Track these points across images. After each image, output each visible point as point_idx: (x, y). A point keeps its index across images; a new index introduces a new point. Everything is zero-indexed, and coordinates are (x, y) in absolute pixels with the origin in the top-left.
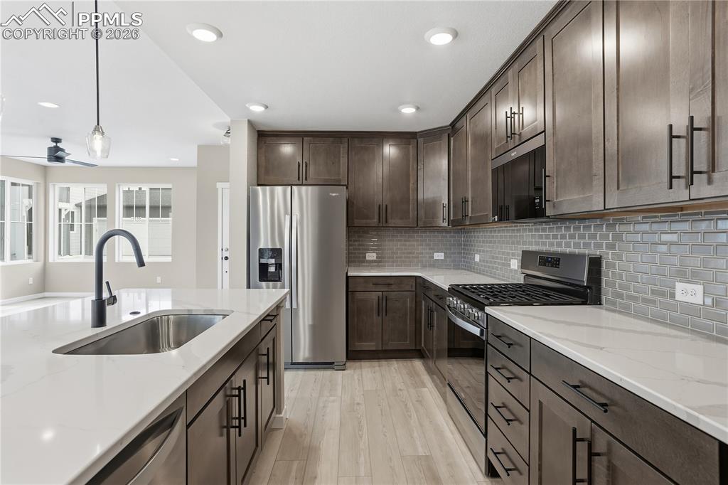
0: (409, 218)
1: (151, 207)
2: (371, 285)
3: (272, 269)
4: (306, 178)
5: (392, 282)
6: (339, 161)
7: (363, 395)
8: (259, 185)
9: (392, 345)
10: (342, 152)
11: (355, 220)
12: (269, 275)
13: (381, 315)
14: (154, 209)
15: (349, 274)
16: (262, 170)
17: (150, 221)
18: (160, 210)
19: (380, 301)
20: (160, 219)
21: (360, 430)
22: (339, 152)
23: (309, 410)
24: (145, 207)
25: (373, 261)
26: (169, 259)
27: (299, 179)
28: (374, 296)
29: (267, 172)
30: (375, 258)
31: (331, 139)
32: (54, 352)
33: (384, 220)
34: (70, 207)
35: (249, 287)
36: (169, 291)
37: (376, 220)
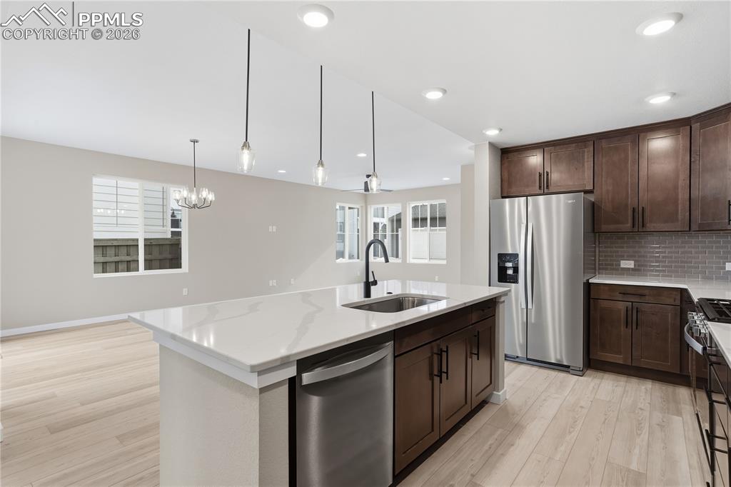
0: (677, 220)
1: (431, 219)
2: (617, 293)
3: (510, 272)
4: (547, 186)
5: (646, 292)
6: (583, 165)
7: (592, 402)
8: (503, 197)
9: (645, 363)
10: (586, 157)
11: (603, 226)
12: (508, 277)
13: (629, 326)
14: (433, 219)
15: (591, 281)
16: (506, 184)
17: (430, 230)
18: (438, 220)
19: (630, 313)
20: (438, 228)
21: (572, 427)
22: (583, 156)
23: (529, 398)
24: (426, 219)
25: (628, 269)
26: (444, 262)
27: (540, 187)
28: (621, 306)
29: (510, 185)
30: (632, 266)
31: (574, 145)
32: (343, 306)
33: (641, 224)
34: (385, 221)
35: (490, 286)
36: (444, 285)
37: (629, 224)
